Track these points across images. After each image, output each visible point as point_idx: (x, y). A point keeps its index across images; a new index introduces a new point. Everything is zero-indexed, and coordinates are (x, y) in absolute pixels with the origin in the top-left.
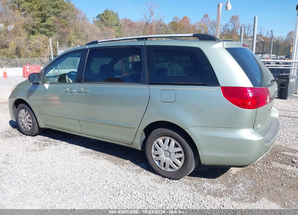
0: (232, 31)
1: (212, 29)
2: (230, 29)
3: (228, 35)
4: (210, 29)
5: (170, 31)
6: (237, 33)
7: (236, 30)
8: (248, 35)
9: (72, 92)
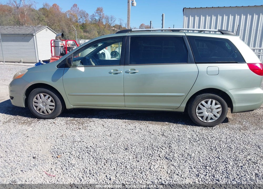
0: (99, 21)
1: (81, 18)
2: (97, 19)
3: (96, 24)
4: (80, 17)
5: (43, 17)
6: (103, 23)
7: (102, 20)
8: (112, 25)
9: (119, 73)
